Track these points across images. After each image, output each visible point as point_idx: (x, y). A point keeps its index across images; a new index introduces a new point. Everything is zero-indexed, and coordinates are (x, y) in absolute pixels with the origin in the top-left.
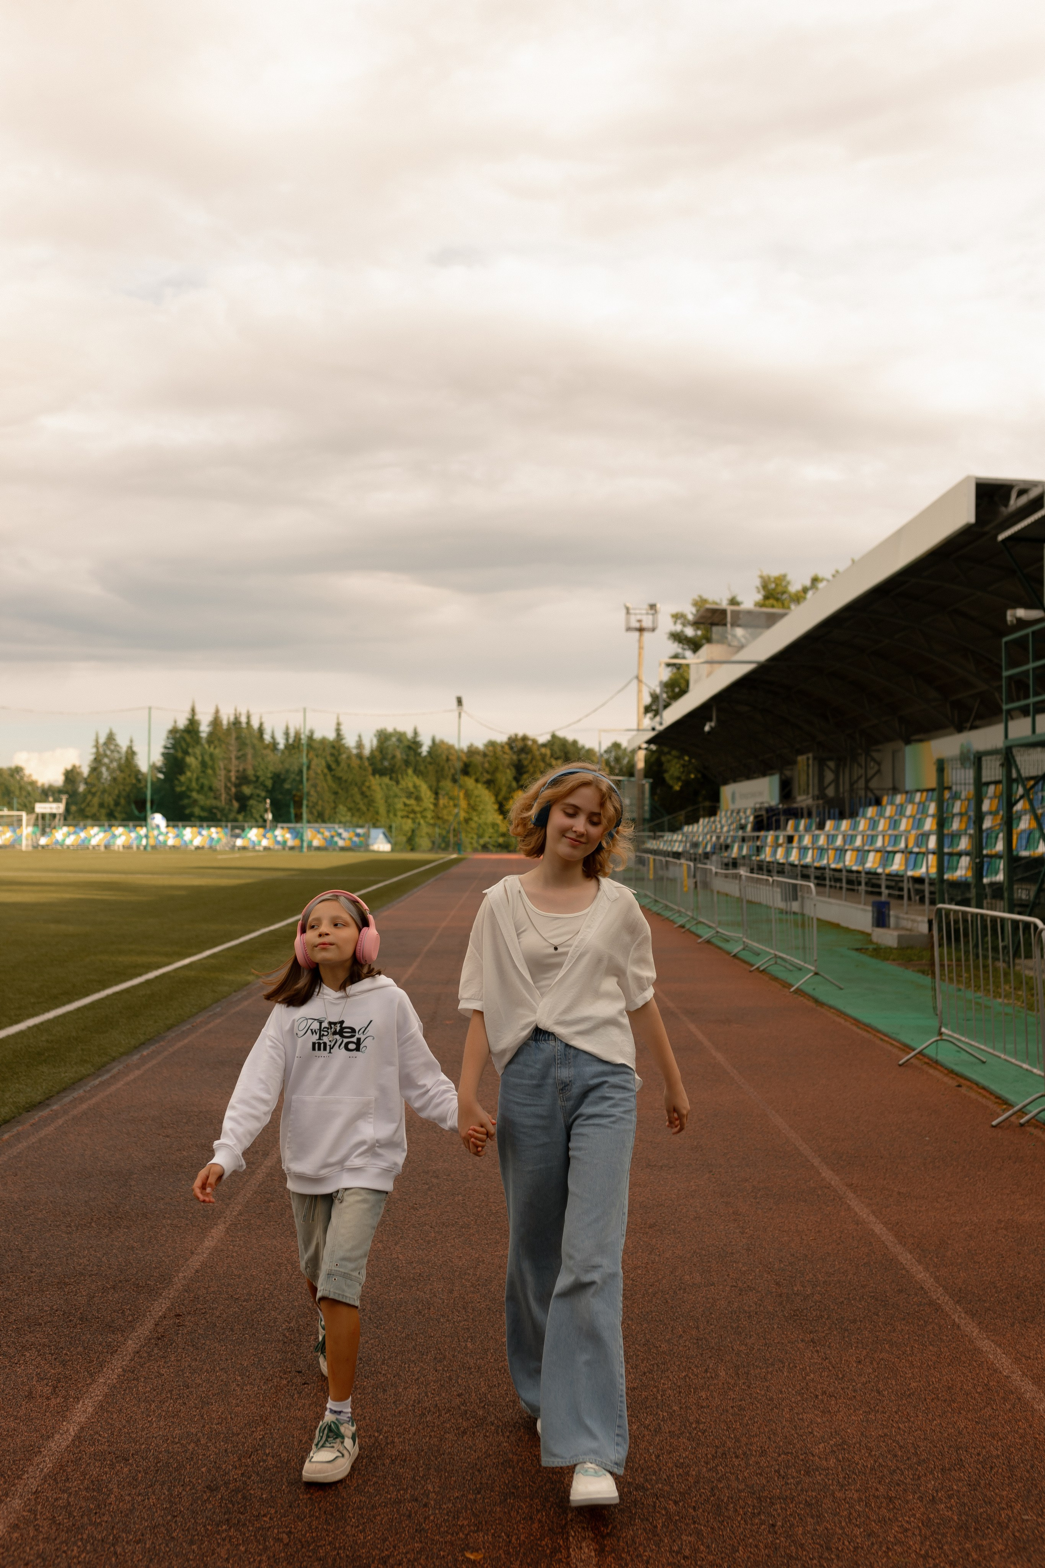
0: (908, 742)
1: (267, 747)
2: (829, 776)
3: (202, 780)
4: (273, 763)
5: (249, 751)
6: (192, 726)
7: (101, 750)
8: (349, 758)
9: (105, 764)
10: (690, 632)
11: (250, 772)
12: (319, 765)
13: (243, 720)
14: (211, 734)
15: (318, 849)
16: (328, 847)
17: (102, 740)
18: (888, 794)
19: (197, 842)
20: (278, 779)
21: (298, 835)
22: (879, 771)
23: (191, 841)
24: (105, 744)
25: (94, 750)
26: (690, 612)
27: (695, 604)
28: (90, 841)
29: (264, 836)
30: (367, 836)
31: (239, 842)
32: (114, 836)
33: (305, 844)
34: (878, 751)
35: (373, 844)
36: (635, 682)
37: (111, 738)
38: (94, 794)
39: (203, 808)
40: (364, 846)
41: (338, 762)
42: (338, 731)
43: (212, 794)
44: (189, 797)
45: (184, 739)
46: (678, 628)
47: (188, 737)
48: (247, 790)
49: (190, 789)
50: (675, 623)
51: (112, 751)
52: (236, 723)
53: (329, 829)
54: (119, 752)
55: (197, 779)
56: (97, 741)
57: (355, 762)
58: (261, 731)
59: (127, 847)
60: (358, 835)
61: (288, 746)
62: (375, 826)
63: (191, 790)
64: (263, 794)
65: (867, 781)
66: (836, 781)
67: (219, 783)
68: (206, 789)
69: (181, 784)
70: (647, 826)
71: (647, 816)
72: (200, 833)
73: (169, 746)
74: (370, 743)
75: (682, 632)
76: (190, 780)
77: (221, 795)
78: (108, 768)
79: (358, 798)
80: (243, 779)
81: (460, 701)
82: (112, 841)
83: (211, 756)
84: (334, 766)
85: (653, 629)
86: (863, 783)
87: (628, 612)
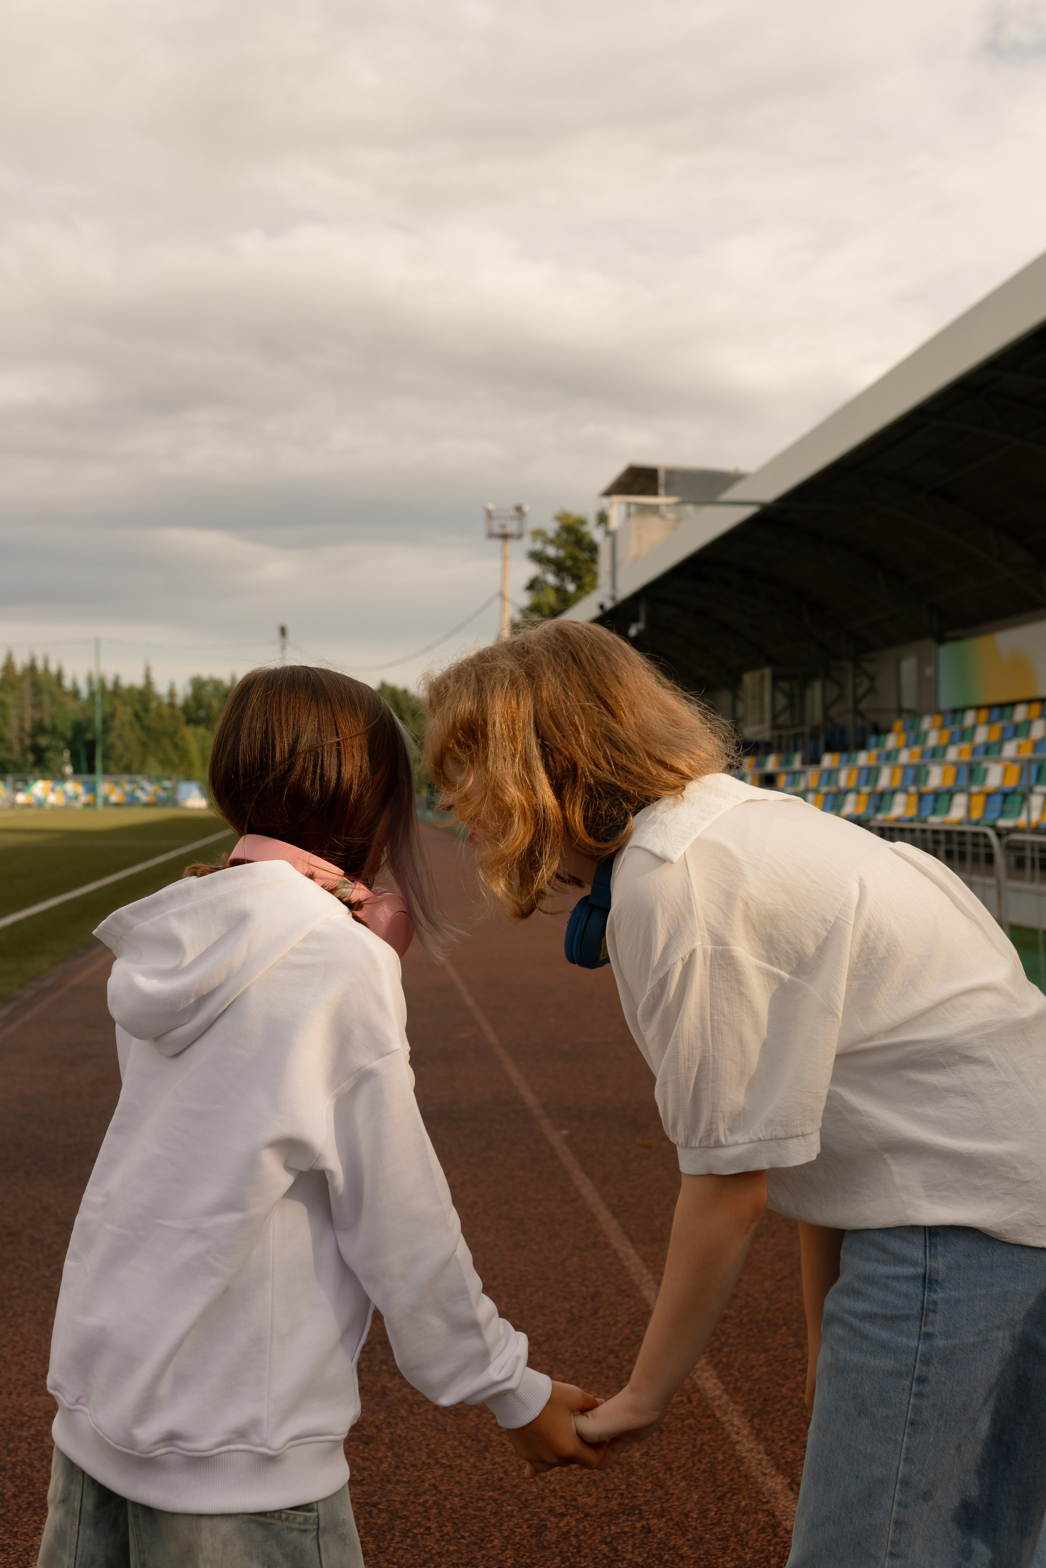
0: (941, 640)
1: (66, 694)
4: (73, 712)
5: (46, 699)
8: (160, 705)
10: (551, 551)
11: (47, 722)
12: (125, 714)
13: (40, 664)
15: (117, 805)
16: (131, 801)
20: (79, 728)
21: (91, 789)
22: (872, 689)
26: (551, 527)
27: (558, 518)
29: (53, 790)
30: (174, 790)
31: (21, 798)
33: (100, 801)
35: (186, 799)
36: (498, 600)
40: (172, 801)
41: (146, 709)
42: (148, 677)
46: (538, 546)
48: (43, 741)
50: (534, 541)
52: (32, 669)
53: (131, 782)
57: (166, 711)
58: (60, 676)
60: (165, 789)
61: (92, 694)
62: (189, 778)
64: (61, 744)
67: (11, 734)
74: (183, 691)
75: (543, 550)
77: (13, 746)
79: (169, 749)
80: (39, 729)
81: (283, 631)
84: (142, 714)
85: (519, 536)
86: (850, 704)
87: (489, 515)
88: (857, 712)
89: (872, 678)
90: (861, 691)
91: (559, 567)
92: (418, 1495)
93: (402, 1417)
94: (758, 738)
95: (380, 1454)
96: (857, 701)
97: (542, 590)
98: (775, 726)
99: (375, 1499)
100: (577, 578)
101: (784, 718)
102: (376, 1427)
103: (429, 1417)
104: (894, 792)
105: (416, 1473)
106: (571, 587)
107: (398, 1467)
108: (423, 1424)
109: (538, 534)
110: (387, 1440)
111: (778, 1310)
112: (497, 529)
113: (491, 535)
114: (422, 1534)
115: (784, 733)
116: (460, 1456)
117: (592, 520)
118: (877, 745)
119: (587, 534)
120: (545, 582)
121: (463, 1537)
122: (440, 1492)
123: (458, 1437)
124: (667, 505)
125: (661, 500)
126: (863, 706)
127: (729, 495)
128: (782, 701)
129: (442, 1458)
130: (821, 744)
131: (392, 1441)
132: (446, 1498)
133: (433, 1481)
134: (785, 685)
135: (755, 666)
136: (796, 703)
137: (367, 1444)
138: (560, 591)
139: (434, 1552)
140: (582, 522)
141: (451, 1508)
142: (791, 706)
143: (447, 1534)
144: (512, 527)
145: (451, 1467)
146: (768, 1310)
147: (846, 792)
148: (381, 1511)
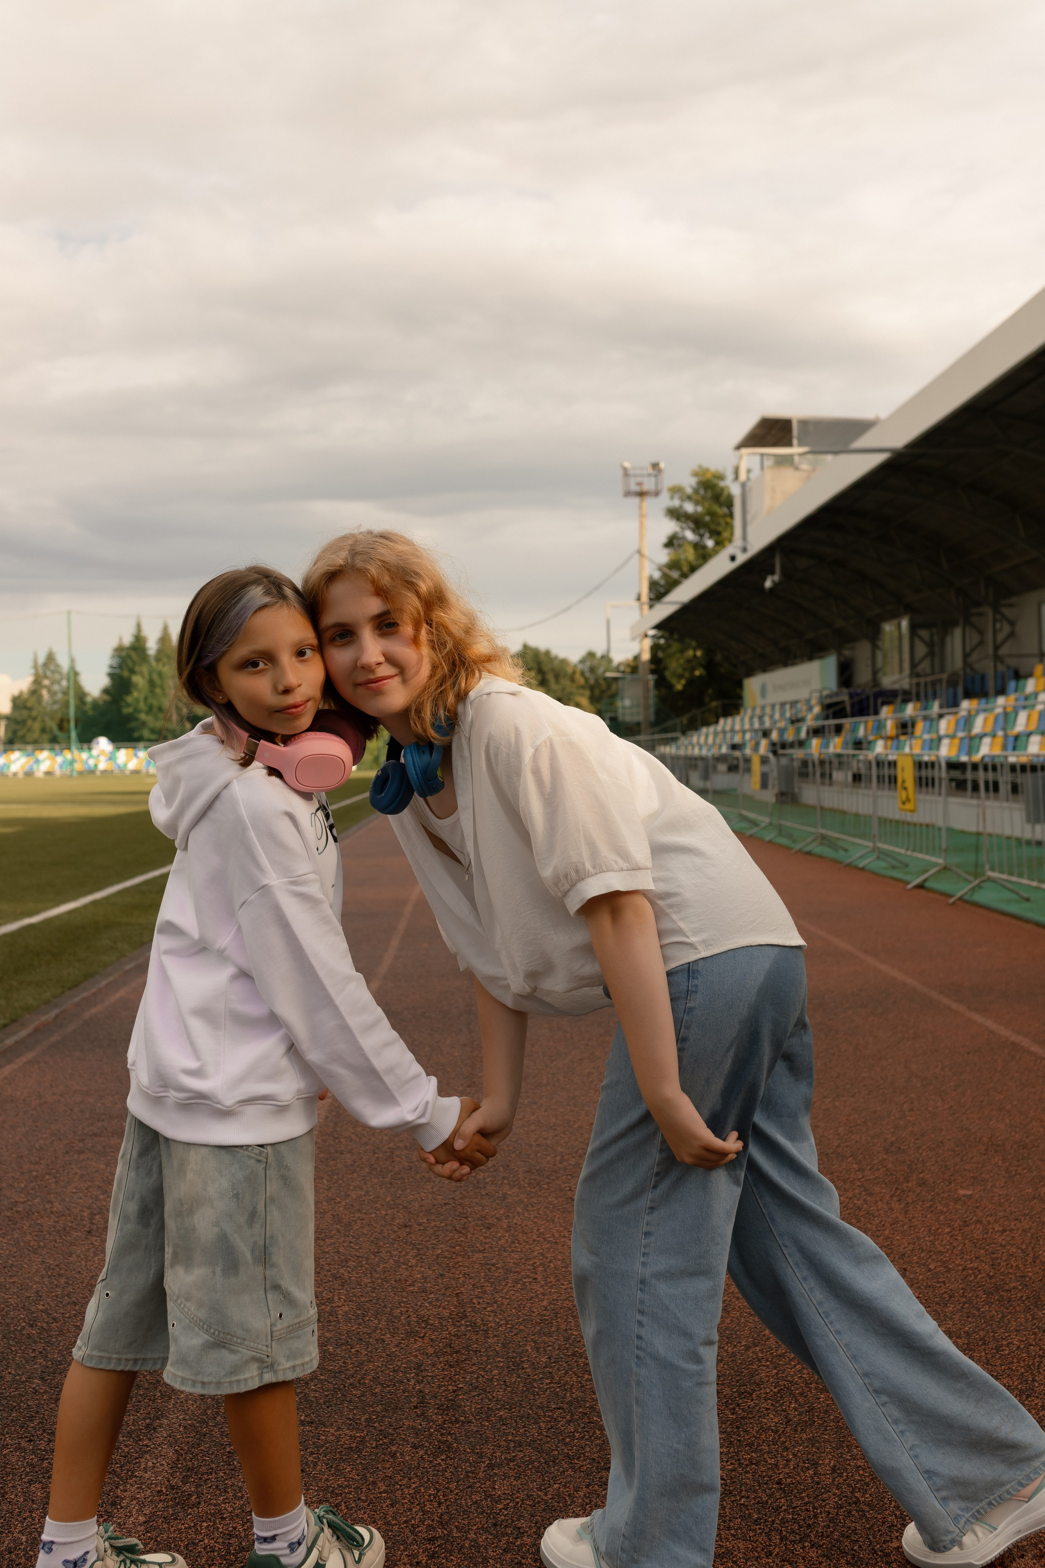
3: (150, 701)
6: (138, 644)
7: (41, 671)
9: (46, 687)
10: (689, 508)
14: (160, 651)
17: (41, 660)
19: (132, 765)
22: (1012, 634)
23: (125, 765)
24: (45, 665)
25: (32, 671)
26: (689, 483)
27: (695, 474)
28: (9, 767)
32: (37, 761)
36: (636, 558)
37: (50, 657)
38: (34, 719)
39: (153, 731)
43: (161, 715)
44: (137, 719)
45: (129, 656)
46: (676, 503)
47: (134, 655)
49: (137, 710)
50: (672, 498)
51: (53, 672)
54: (60, 673)
55: (146, 699)
56: (35, 661)
59: (48, 773)
63: (140, 712)
68: (155, 709)
69: (128, 705)
70: (657, 729)
71: (652, 718)
72: (136, 755)
73: (115, 666)
75: (681, 507)
76: (137, 700)
77: (171, 716)
78: (49, 691)
82: (35, 767)
83: (160, 674)
85: (657, 494)
86: (991, 651)
87: (626, 473)
88: (997, 658)
89: (1012, 624)
90: (1000, 637)
91: (697, 523)
92: (528, 1259)
93: (518, 1213)
94: (896, 687)
95: (499, 1235)
96: (997, 648)
97: (680, 546)
98: (914, 674)
99: (494, 1261)
100: (715, 534)
101: (925, 666)
102: (497, 1218)
103: (541, 1212)
104: (1029, 734)
105: (528, 1246)
106: (710, 543)
107: (513, 1242)
108: (535, 1217)
109: (676, 491)
110: (505, 1227)
111: (847, 1146)
112: (634, 488)
113: (628, 494)
114: (530, 1282)
115: (922, 680)
116: (564, 1237)
117: (730, 476)
118: (1016, 690)
119: (727, 488)
120: (684, 538)
121: (563, 1284)
122: (547, 1258)
123: (564, 1225)
124: (801, 455)
125: (795, 450)
126: (1003, 651)
127: (860, 443)
128: (921, 650)
129: (550, 1237)
130: (960, 690)
131: (509, 1227)
132: (550, 1262)
133: (541, 1251)
134: (924, 633)
135: (894, 615)
136: (936, 651)
137: (489, 1228)
138: (698, 547)
139: (539, 1292)
140: (721, 477)
141: (555, 1267)
142: (931, 654)
143: (551, 1282)
144: (649, 485)
145: (556, 1243)
146: (838, 1146)
147: (981, 736)
148: (498, 1268)
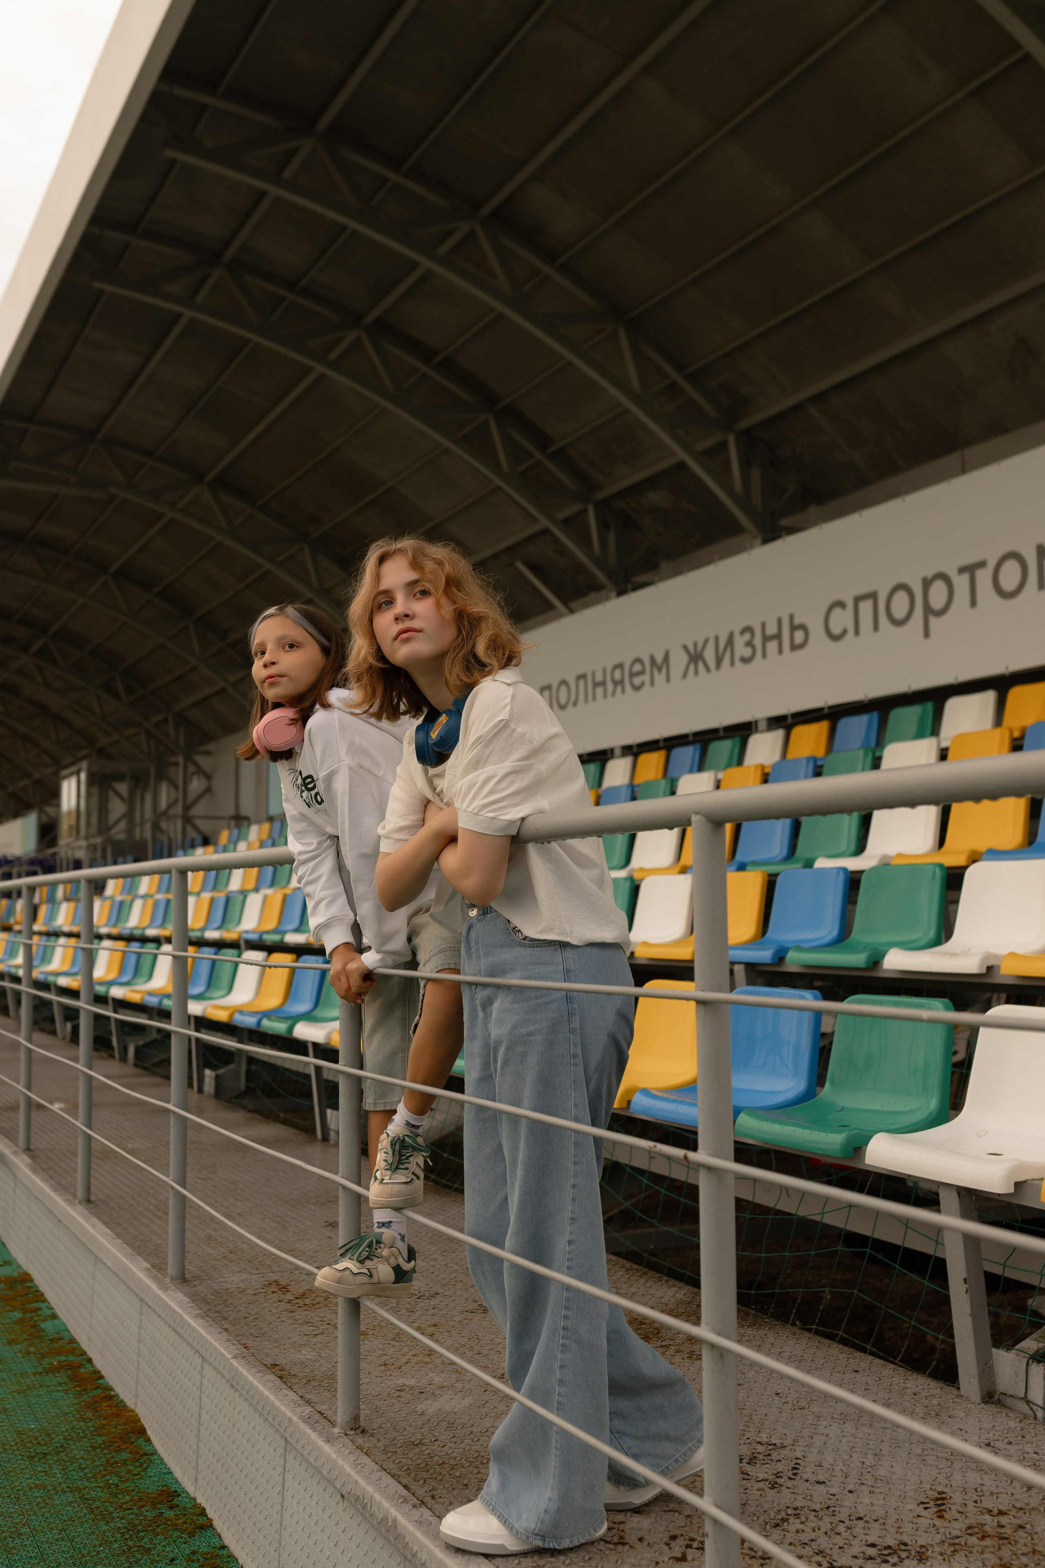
2: (117, 808)
18: (229, 828)
34: (208, 753)
65: (187, 808)
66: (129, 815)
86: (180, 811)
90: (195, 793)
126: (195, 812)
128: (119, 808)
134: (120, 787)
